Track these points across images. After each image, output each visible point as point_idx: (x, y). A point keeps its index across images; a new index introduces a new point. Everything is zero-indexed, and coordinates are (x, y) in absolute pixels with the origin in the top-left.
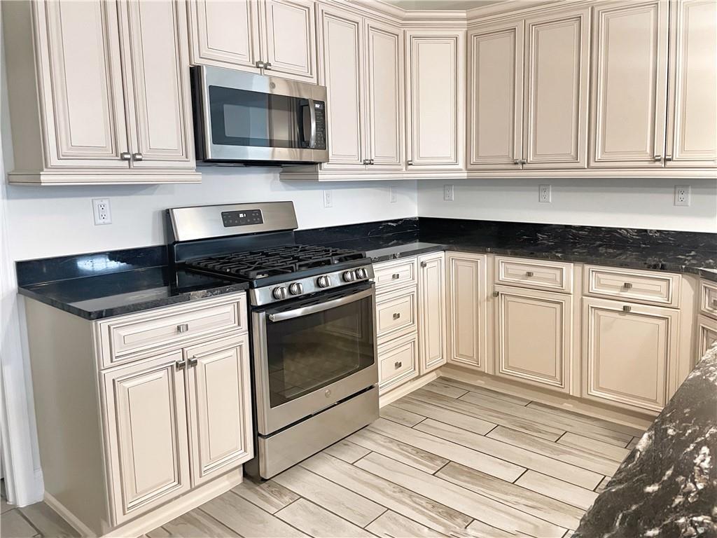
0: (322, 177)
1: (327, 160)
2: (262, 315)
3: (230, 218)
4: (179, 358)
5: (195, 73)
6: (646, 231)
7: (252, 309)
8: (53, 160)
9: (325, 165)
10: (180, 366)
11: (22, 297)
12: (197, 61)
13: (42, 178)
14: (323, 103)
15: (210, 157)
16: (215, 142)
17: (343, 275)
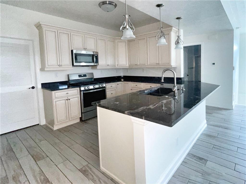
0: (98, 68)
1: (98, 65)
2: (82, 92)
3: (80, 76)
4: (67, 98)
5: (72, 51)
6: (159, 77)
7: (81, 91)
8: (47, 66)
9: (98, 66)
10: (67, 100)
11: (42, 89)
12: (72, 49)
13: (45, 69)
14: (97, 55)
15: (74, 65)
16: (75, 62)
17: (99, 85)
